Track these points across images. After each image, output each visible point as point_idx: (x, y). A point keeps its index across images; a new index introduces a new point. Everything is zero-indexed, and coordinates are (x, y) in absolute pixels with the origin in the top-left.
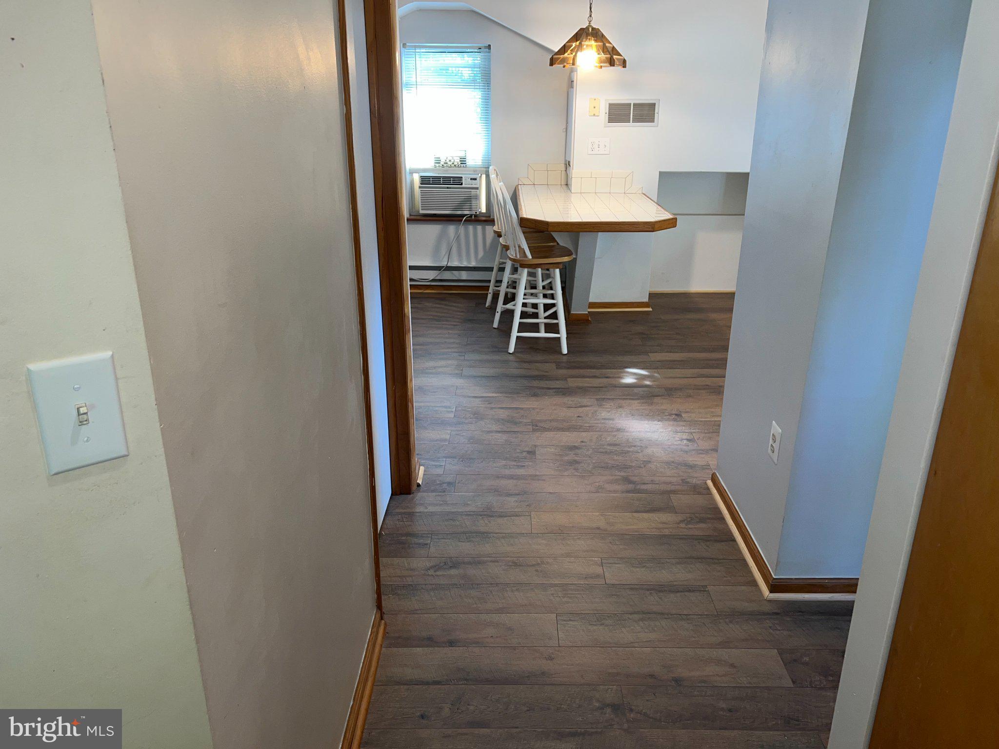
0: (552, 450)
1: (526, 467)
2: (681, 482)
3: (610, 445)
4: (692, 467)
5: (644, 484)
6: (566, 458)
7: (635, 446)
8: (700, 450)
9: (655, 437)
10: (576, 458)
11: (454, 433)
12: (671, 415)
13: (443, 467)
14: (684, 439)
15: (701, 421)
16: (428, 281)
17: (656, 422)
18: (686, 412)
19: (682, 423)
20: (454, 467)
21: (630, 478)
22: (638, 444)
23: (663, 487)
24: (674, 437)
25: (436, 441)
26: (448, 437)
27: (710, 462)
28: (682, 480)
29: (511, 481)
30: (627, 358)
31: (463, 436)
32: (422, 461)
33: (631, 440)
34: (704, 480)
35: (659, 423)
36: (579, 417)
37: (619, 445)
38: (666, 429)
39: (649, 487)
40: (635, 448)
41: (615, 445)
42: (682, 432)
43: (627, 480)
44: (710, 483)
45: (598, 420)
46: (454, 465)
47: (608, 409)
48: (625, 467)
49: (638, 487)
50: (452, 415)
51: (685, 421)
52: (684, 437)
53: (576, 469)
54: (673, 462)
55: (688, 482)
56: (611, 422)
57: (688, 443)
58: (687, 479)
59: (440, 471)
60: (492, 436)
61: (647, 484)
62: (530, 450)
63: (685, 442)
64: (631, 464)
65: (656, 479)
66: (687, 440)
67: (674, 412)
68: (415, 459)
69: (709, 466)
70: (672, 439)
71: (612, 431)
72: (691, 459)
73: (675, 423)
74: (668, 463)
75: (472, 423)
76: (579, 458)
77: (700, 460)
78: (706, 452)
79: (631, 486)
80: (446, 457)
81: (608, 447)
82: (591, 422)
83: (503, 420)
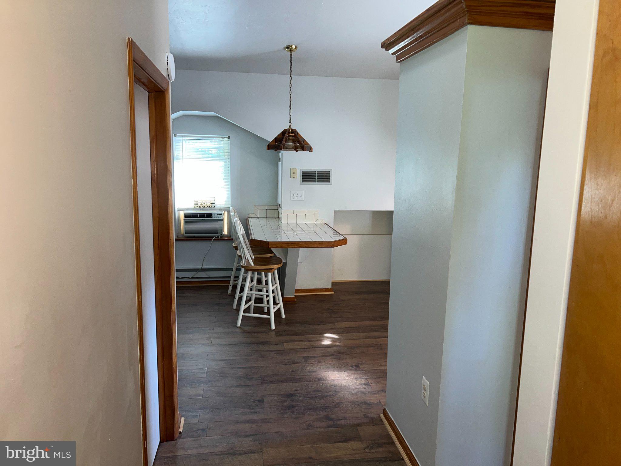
0: (276, 398)
1: (257, 413)
2: (363, 417)
3: (314, 391)
4: (369, 404)
5: (339, 420)
6: (285, 404)
7: (331, 391)
8: (373, 391)
9: (344, 383)
10: (292, 403)
11: (206, 389)
12: (352, 366)
13: (198, 417)
14: (363, 384)
15: (372, 370)
16: (189, 279)
17: (343, 372)
18: (362, 364)
19: (360, 372)
20: (206, 416)
21: (330, 415)
22: (333, 389)
23: (353, 422)
24: (356, 383)
25: (193, 396)
26: (202, 392)
27: (381, 400)
28: (364, 415)
29: (247, 425)
30: (321, 327)
31: (212, 391)
32: (183, 413)
33: (328, 387)
34: (378, 414)
35: (346, 373)
36: (292, 371)
37: (320, 391)
38: (350, 377)
39: (342, 422)
40: (332, 393)
41: (318, 391)
42: (360, 379)
43: (327, 418)
44: (382, 416)
45: (306, 372)
46: (206, 415)
47: (311, 364)
48: (326, 408)
49: (335, 423)
50: (204, 375)
51: (362, 370)
52: (363, 382)
53: (293, 412)
54: (357, 402)
55: (367, 417)
56: (314, 374)
57: (365, 386)
58: (367, 414)
59: (195, 420)
60: (233, 390)
61: (341, 420)
62: (260, 399)
63: (363, 386)
64: (329, 405)
65: (347, 415)
66: (365, 384)
67: (354, 364)
68: (178, 413)
69: (380, 403)
70: (355, 384)
71: (315, 381)
72: (368, 399)
73: (356, 372)
74: (354, 403)
75: (218, 381)
76: (294, 403)
77: (374, 399)
78: (377, 392)
79: (330, 423)
80: (200, 409)
81: (314, 393)
82: (301, 375)
83: (240, 376)
